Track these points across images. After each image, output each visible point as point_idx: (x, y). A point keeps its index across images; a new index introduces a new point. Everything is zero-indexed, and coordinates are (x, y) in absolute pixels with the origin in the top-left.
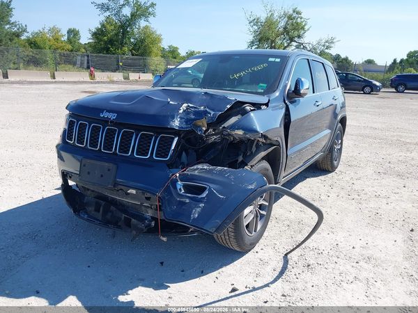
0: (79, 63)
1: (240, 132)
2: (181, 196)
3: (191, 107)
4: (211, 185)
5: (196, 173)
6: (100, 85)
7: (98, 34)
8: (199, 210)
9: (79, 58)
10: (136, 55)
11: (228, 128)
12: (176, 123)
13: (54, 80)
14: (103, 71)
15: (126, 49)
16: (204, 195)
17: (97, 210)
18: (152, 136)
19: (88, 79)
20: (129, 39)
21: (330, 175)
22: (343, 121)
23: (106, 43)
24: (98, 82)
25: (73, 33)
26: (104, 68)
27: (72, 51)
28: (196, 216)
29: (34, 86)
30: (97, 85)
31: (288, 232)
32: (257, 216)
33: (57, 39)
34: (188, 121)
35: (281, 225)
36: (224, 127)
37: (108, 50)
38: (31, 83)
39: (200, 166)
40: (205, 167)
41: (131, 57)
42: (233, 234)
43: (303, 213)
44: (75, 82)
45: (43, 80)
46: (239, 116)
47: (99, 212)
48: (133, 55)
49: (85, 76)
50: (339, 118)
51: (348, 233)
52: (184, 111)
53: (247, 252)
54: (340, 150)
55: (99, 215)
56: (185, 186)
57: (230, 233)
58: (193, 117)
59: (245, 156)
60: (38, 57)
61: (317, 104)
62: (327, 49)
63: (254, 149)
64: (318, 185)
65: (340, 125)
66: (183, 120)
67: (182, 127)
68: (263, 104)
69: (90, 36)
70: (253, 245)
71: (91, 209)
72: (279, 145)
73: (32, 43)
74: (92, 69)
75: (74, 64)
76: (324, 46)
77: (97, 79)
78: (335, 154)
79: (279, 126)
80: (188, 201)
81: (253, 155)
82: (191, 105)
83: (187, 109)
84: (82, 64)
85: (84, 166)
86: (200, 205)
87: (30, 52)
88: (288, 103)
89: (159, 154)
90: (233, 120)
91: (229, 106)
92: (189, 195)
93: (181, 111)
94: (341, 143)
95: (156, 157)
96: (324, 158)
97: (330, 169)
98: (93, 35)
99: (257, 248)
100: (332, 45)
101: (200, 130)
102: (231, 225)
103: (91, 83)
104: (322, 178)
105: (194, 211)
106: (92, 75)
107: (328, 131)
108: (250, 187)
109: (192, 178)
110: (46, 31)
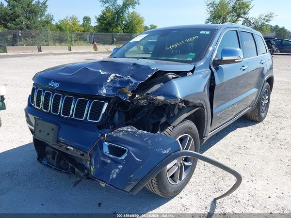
0: (88, 39)
1: (162, 98)
2: (105, 156)
3: (118, 77)
4: (130, 148)
5: (121, 135)
6: (100, 54)
7: (101, 20)
8: (117, 171)
9: (88, 36)
10: (127, 33)
11: (150, 94)
12: (104, 91)
13: (70, 52)
14: (104, 44)
15: (119, 28)
16: (123, 157)
17: (53, 158)
18: (87, 101)
19: (92, 50)
20: (122, 21)
21: (257, 125)
22: (270, 81)
23: (106, 25)
24: (99, 52)
25: (87, 20)
26: (104, 42)
27: (84, 31)
28: (115, 176)
29: (57, 57)
30: (98, 54)
31: (212, 178)
32: (181, 168)
33: (74, 24)
34: (115, 89)
35: (207, 172)
36: (148, 94)
37: (107, 30)
38: (56, 54)
39: (125, 129)
40: (129, 130)
41: (123, 34)
42: (156, 185)
43: (228, 160)
44: (84, 53)
45: (63, 52)
46: (162, 84)
47: (54, 159)
48: (124, 32)
49: (90, 48)
50: (266, 78)
51: (267, 182)
52: (112, 80)
53: (173, 197)
54: (268, 104)
55: (54, 162)
56: (110, 147)
57: (154, 184)
58: (118, 85)
59: (168, 117)
60: (62, 36)
61: (243, 68)
62: (266, 21)
63: (176, 111)
64: (246, 133)
65: (267, 84)
66: (111, 88)
67: (110, 95)
68: (190, 72)
69: (96, 21)
70: (177, 192)
71: (50, 156)
72: (202, 106)
73: (59, 28)
74: (95, 43)
75: (85, 40)
76: (264, 19)
77: (99, 50)
78: (263, 108)
79: (202, 91)
80: (109, 161)
81: (176, 117)
82: (118, 75)
83: (115, 78)
84: (90, 40)
85: (37, 125)
86: (119, 167)
87: (58, 33)
88: (214, 70)
89: (92, 117)
90: (156, 87)
91: (149, 76)
92: (111, 156)
93: (109, 81)
94: (269, 99)
95: (90, 119)
96: (252, 111)
97: (258, 120)
98: (97, 20)
99: (182, 194)
100: (271, 19)
101: (125, 97)
102: (153, 178)
103: (95, 53)
104: (250, 127)
105: (113, 171)
106: (95, 48)
107: (255, 90)
108: (165, 152)
109: (116, 140)
110: (68, 19)
